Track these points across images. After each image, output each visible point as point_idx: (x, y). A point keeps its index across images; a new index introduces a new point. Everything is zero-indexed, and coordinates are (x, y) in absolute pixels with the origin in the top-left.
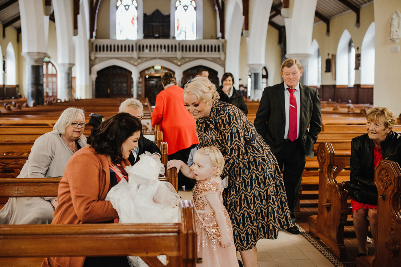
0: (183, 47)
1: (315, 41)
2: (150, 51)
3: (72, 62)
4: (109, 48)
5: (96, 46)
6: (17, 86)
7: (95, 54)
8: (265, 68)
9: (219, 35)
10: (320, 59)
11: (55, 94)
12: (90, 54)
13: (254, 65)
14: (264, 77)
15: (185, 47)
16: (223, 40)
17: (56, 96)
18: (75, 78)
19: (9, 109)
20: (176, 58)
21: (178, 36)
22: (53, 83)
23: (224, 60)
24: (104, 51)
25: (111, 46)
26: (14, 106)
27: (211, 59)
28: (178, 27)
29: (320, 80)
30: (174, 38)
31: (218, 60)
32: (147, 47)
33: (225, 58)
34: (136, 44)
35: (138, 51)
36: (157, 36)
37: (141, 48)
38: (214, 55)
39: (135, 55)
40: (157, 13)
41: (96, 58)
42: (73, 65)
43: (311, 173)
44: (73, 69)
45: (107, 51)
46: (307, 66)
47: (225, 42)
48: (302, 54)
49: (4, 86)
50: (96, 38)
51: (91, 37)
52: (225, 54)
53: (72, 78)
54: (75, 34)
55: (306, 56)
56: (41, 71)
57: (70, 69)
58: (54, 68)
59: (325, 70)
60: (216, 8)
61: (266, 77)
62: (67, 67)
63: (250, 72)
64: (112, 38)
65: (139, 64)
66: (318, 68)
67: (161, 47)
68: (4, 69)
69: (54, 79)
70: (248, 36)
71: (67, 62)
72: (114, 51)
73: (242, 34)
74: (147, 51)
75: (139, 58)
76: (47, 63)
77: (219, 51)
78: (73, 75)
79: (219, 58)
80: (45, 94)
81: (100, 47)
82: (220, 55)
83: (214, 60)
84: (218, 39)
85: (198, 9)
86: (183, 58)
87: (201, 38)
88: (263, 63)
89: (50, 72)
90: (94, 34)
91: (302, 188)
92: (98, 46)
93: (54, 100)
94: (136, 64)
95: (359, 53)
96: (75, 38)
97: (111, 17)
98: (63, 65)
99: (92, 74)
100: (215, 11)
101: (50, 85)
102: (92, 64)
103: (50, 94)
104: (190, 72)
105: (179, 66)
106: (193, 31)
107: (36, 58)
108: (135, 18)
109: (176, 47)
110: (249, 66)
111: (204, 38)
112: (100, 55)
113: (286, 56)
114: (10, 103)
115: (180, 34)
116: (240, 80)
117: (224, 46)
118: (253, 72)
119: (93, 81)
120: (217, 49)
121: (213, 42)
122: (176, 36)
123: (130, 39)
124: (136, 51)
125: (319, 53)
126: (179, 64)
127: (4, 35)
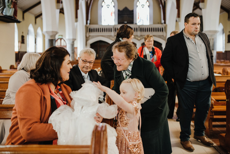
0: (141, 29)
1: (221, 24)
4: (98, 30)
5: (90, 29)
7: (89, 34)
9: (163, 21)
10: (224, 35)
12: (86, 33)
16: (165, 25)
18: (77, 48)
20: (137, 35)
21: (139, 22)
23: (166, 37)
24: (94, 31)
25: (98, 29)
27: (158, 36)
28: (138, 18)
29: (224, 47)
30: (136, 24)
31: (162, 36)
33: (166, 35)
34: (113, 27)
35: (114, 31)
36: (126, 22)
37: (116, 30)
39: (112, 34)
40: (126, 9)
42: (75, 39)
43: (220, 103)
44: (75, 42)
45: (96, 31)
46: (216, 38)
47: (166, 25)
50: (90, 24)
51: (87, 23)
52: (166, 33)
53: (74, 48)
54: (77, 21)
55: (216, 32)
56: (54, 42)
57: (73, 42)
58: (65, 42)
59: (227, 41)
60: (161, 6)
62: (71, 41)
64: (99, 24)
66: (223, 40)
68: (35, 43)
70: (180, 21)
71: (71, 38)
72: (100, 31)
73: (176, 21)
76: (61, 39)
77: (162, 31)
78: (75, 46)
81: (92, 29)
82: (163, 33)
83: (159, 37)
84: (162, 24)
85: (150, 6)
86: (141, 36)
87: (152, 23)
89: (63, 45)
90: (89, 22)
92: (91, 29)
94: (113, 39)
96: (76, 24)
97: (99, 12)
98: (69, 39)
99: (87, 45)
100: (160, 7)
102: (87, 39)
105: (139, 40)
106: (147, 20)
107: (51, 34)
108: (113, 12)
109: (137, 29)
111: (154, 23)
112: (92, 34)
115: (140, 21)
117: (166, 28)
120: (162, 30)
122: (137, 22)
123: (110, 25)
124: (113, 31)
125: (223, 31)
126: (139, 39)
127: (36, 23)
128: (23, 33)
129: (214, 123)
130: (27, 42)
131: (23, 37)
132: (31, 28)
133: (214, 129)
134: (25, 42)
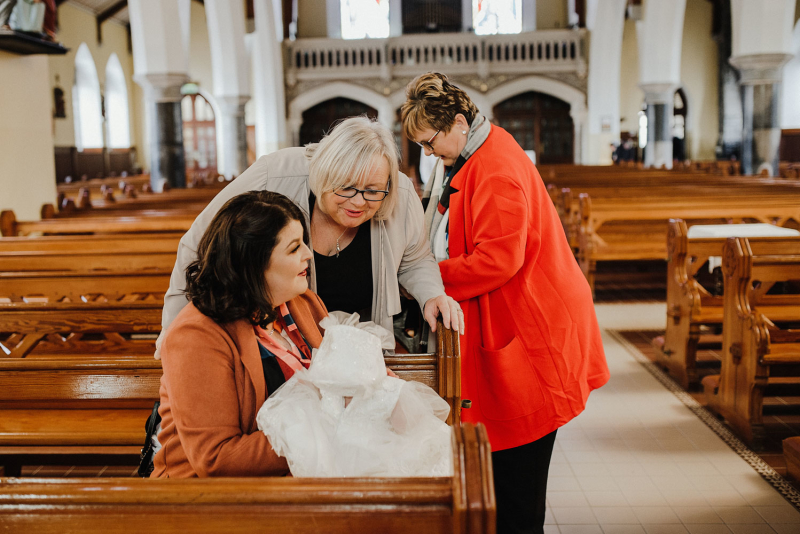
0: (491, 49)
2: (418, 60)
3: (245, 92)
4: (327, 59)
6: (133, 149)
7: (296, 73)
8: (680, 92)
9: (574, 18)
11: (212, 164)
12: (285, 72)
13: (653, 85)
14: (677, 112)
15: (496, 51)
16: (582, 32)
17: (216, 168)
18: (253, 127)
19: (110, 198)
20: (476, 76)
21: (480, 24)
22: (207, 139)
23: (586, 77)
24: (315, 64)
25: (330, 55)
26: (124, 191)
27: (555, 76)
28: (480, 6)
30: (471, 30)
31: (572, 77)
32: (410, 52)
33: (587, 71)
34: (386, 47)
35: (391, 61)
36: (432, 26)
37: (397, 56)
38: (564, 65)
39: (384, 70)
41: (298, 82)
42: (248, 98)
43: (790, 334)
44: (249, 108)
45: (322, 63)
46: (780, 82)
47: (588, 34)
48: (767, 55)
49: (105, 149)
50: (297, 36)
51: (286, 34)
52: (587, 62)
53: (247, 127)
54: (251, 29)
56: (176, 112)
57: (242, 108)
58: (208, 106)
61: (682, 111)
62: (235, 104)
63: (645, 100)
64: (332, 34)
65: (393, 92)
67: (442, 51)
68: (103, 112)
69: (210, 131)
70: (639, 17)
71: (234, 91)
72: (338, 63)
73: (627, 15)
74: (410, 62)
75: (394, 78)
76: (194, 96)
77: (573, 55)
78: (249, 121)
79: (574, 73)
80: (190, 165)
81: (306, 57)
82: (576, 64)
83: (562, 78)
84: (570, 27)
86: (492, 76)
87: (532, 26)
88: (675, 78)
89: (200, 116)
90: (293, 28)
91: (768, 372)
92: (303, 54)
93: (209, 177)
94: (387, 91)
96: (248, 38)
98: (226, 98)
99: (291, 116)
101: (202, 144)
102: (289, 93)
103: (203, 164)
104: (508, 106)
105: (484, 93)
106: (515, 13)
107: (165, 84)
109: (475, 50)
110: (642, 87)
111: (541, 26)
112: (308, 74)
113: (732, 61)
114: (116, 186)
115: (485, 19)
116: (622, 120)
117: (585, 43)
118: (652, 102)
119: (293, 134)
120: (570, 51)
121: (559, 37)
122: (475, 24)
123: (372, 36)
124: (387, 61)
126: (484, 87)
127: (99, 38)
128: (57, 78)
129: (768, 401)
130: (75, 112)
131: (58, 94)
132: (84, 58)
133: (767, 420)
134: (67, 111)
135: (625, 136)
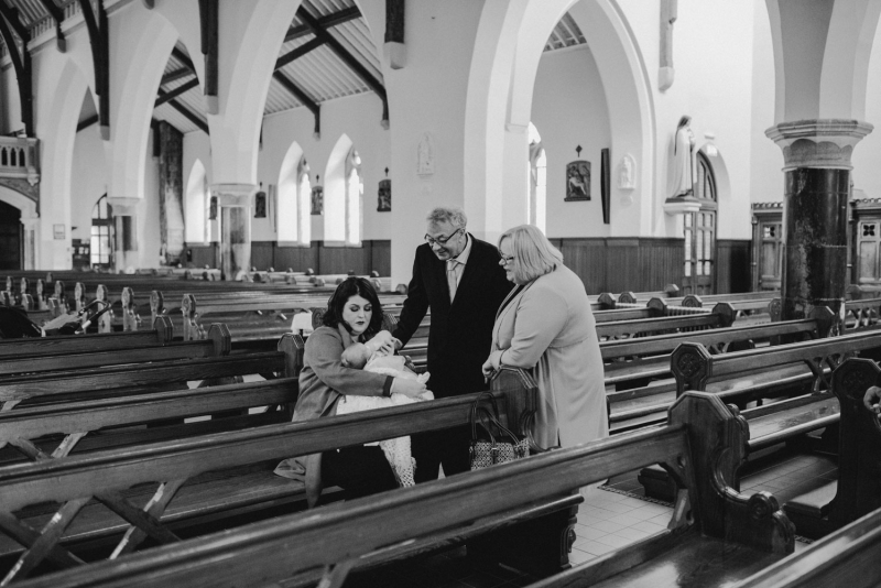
9: (20, 126)
16: (31, 140)
23: (38, 185)
27: (3, 181)
31: (22, 184)
33: (39, 179)
38: (14, 172)
52: (39, 171)
59: (254, 212)
82: (26, 171)
83: (11, 184)
95: (319, 184)
116: (73, 228)
117: (35, 153)
120: (18, 159)
121: (9, 143)
135: (77, 243)
